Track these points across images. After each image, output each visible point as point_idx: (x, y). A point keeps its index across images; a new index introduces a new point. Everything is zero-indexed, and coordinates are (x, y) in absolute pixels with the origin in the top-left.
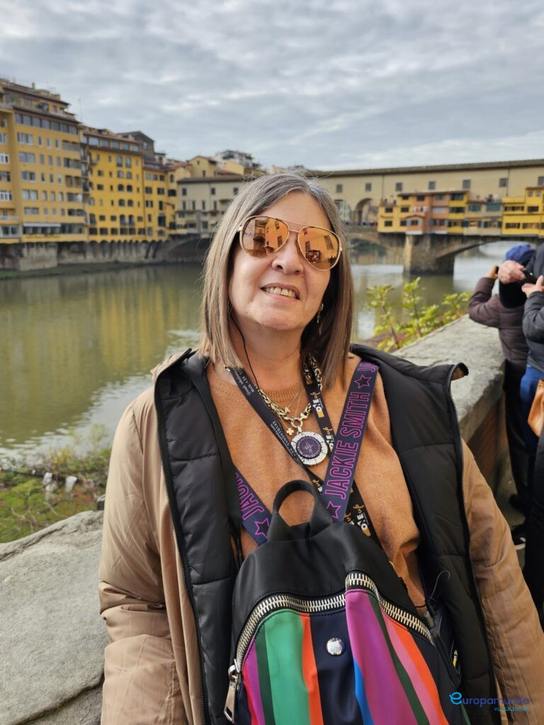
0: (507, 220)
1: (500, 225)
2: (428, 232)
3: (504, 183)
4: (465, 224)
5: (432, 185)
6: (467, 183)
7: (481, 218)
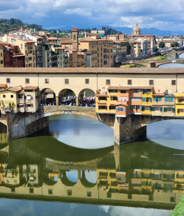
0: (177, 107)
1: (174, 110)
2: (130, 114)
3: (174, 83)
4: (152, 109)
5: (130, 82)
6: (151, 82)
7: (162, 106)
